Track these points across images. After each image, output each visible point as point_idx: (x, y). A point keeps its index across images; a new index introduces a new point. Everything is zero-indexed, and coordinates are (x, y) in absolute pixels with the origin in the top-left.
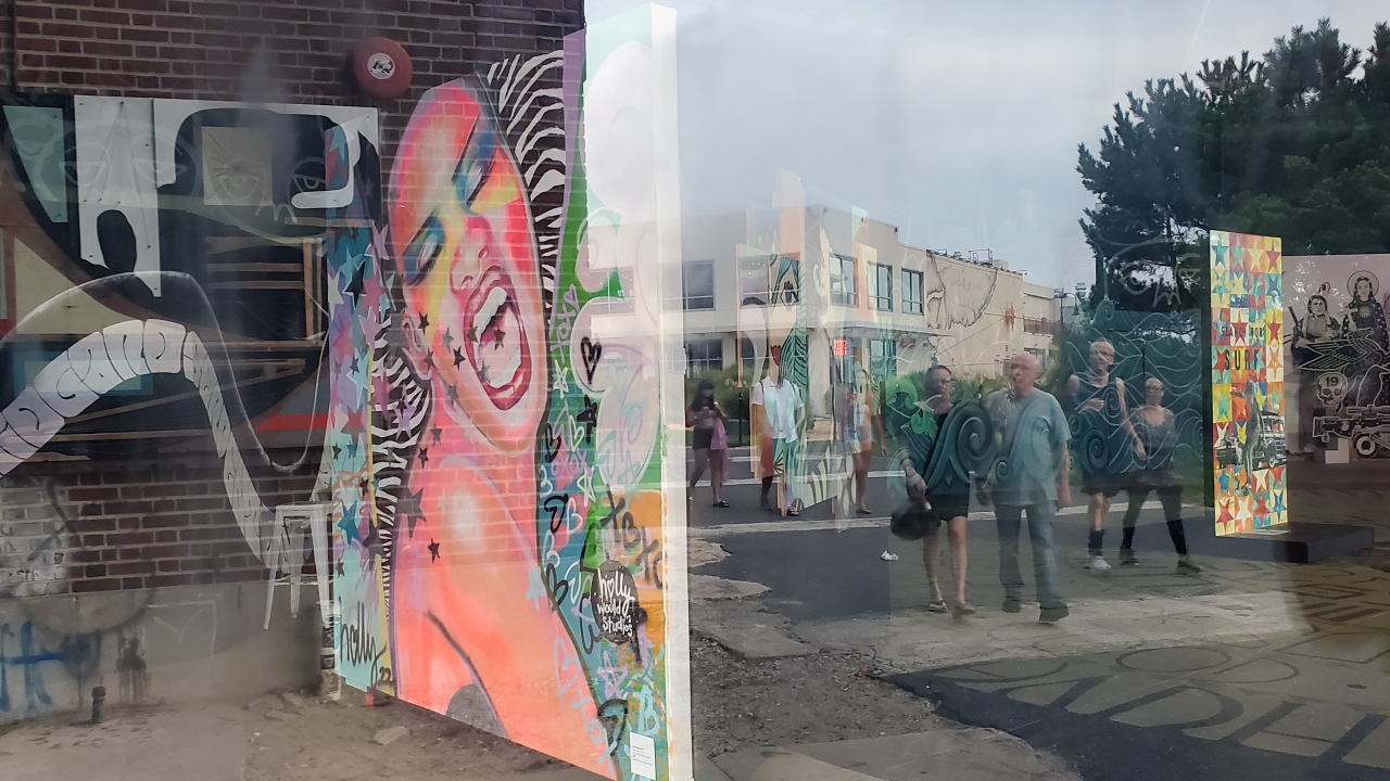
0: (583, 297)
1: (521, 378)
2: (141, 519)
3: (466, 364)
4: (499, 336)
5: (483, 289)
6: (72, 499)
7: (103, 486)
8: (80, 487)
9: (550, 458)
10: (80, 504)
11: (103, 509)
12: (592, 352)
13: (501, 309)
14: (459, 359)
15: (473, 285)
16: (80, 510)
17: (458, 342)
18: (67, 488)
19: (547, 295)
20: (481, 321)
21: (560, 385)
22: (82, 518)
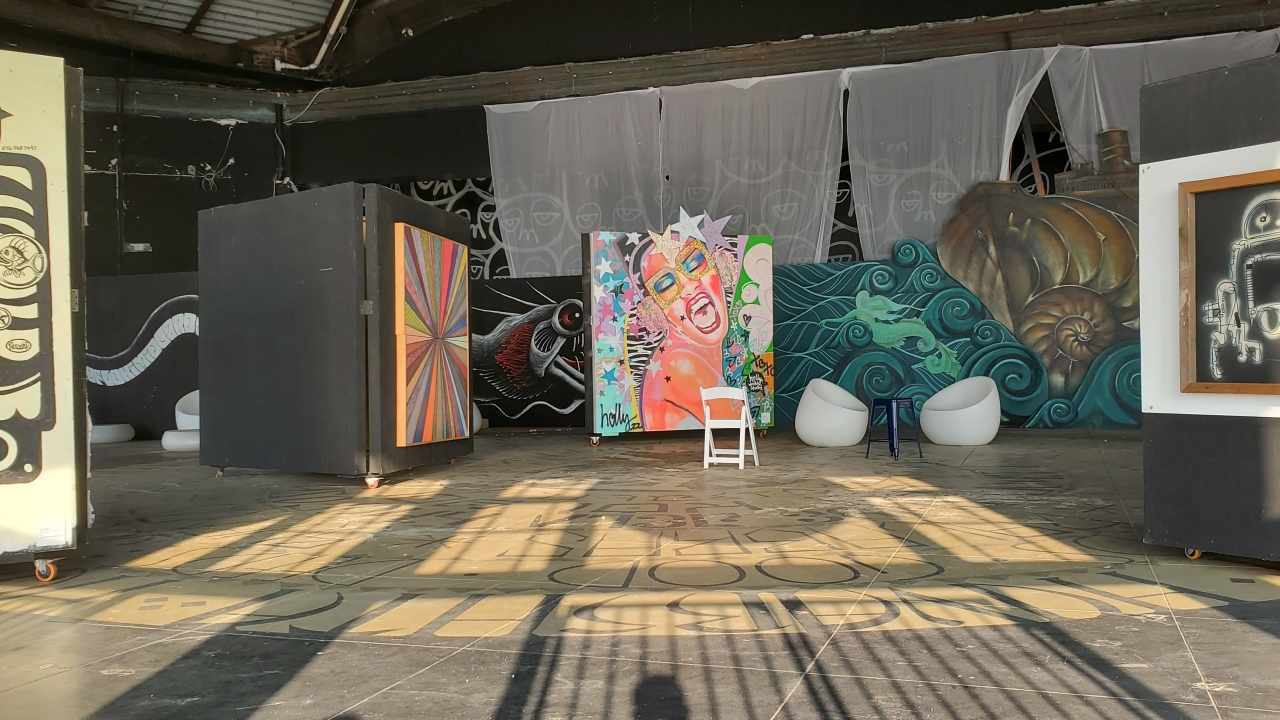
0: (744, 304)
1: (715, 325)
3: (687, 321)
4: (705, 313)
5: (697, 298)
9: (728, 347)
12: (748, 318)
13: (706, 305)
14: (683, 318)
15: (692, 296)
17: (683, 313)
19: (729, 303)
20: (695, 308)
21: (734, 326)
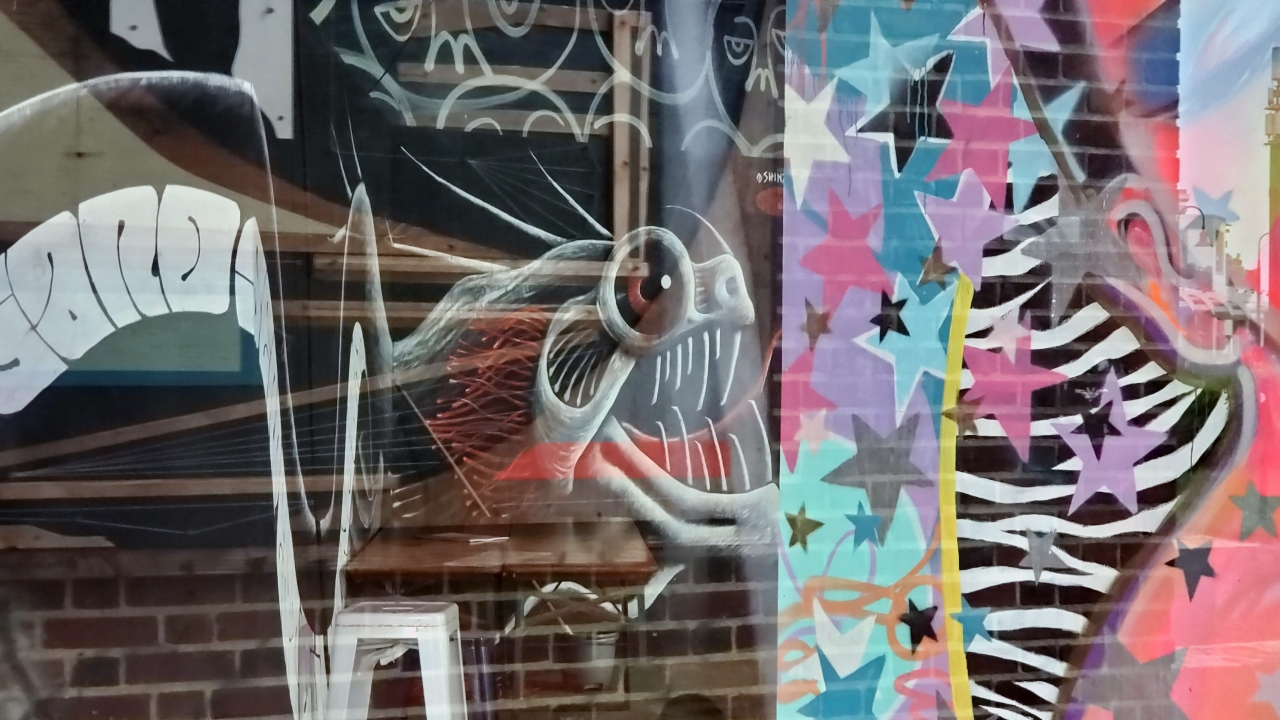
2: (208, 694)
6: (49, 644)
7: (124, 611)
8: (69, 612)
10: (68, 656)
11: (122, 670)
16: (68, 670)
18: (39, 616)
22: (71, 693)
